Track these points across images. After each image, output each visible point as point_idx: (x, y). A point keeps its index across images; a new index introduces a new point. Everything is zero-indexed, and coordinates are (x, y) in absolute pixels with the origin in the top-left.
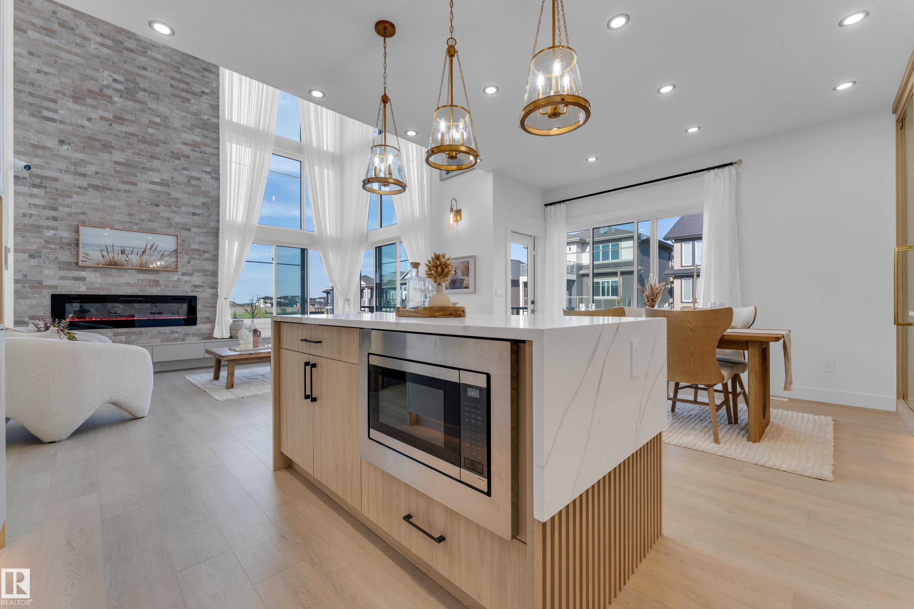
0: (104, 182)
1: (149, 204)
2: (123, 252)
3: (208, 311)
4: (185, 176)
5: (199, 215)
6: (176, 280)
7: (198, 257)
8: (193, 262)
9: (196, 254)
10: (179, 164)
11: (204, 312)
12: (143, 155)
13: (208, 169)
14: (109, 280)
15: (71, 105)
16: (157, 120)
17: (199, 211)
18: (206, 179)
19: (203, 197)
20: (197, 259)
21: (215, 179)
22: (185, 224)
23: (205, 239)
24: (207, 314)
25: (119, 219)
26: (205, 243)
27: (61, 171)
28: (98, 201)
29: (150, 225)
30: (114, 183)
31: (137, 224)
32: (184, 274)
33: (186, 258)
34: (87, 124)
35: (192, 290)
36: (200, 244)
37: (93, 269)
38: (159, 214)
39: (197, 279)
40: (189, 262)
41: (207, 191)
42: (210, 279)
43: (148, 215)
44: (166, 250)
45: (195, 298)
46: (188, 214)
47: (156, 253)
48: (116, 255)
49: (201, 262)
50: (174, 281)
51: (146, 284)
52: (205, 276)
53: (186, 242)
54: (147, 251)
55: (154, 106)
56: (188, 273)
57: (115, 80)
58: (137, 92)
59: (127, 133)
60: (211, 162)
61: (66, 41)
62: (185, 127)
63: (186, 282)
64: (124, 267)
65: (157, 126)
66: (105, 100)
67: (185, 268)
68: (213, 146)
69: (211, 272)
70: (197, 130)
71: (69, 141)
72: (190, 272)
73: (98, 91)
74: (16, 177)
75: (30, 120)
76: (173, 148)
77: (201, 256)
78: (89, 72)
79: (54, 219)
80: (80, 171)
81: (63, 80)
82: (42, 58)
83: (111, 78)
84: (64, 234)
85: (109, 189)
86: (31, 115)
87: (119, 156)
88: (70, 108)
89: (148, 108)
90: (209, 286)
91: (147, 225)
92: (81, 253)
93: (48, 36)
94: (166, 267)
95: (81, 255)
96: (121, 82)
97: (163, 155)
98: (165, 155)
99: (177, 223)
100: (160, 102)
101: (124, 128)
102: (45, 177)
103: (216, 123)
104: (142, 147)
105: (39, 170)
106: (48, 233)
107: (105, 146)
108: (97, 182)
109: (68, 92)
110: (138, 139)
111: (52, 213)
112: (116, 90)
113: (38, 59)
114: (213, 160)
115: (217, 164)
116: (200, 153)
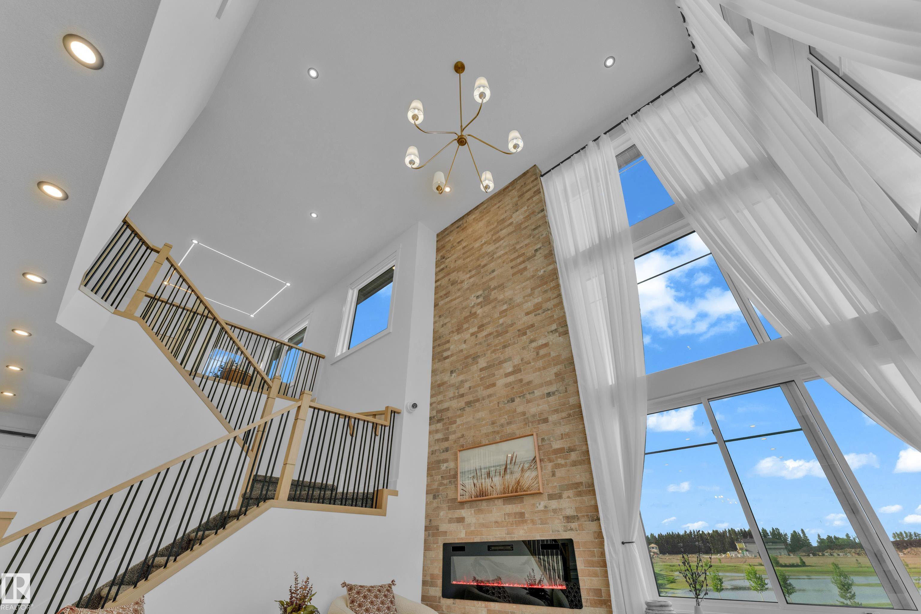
0: (474, 395)
1: (506, 402)
2: (488, 474)
3: (596, 575)
4: (533, 349)
5: (554, 393)
6: (543, 509)
7: (562, 462)
8: (560, 473)
9: (560, 458)
10: (526, 339)
11: (589, 575)
12: (498, 350)
13: (554, 327)
14: (481, 518)
15: (456, 338)
16: (505, 307)
17: (553, 388)
18: (554, 341)
19: (555, 365)
20: (562, 466)
21: (563, 335)
22: (541, 414)
23: (565, 429)
24: (596, 583)
25: (485, 431)
26: (568, 435)
27: (451, 399)
28: (471, 419)
29: (509, 430)
30: (482, 392)
31: (498, 433)
32: (551, 497)
33: (549, 466)
34: (464, 346)
35: (564, 526)
36: (562, 439)
37: (468, 505)
38: (515, 411)
39: (568, 505)
41: (557, 355)
42: (587, 500)
43: (506, 417)
44: (525, 460)
45: (571, 543)
46: (542, 397)
47: (517, 467)
48: (483, 481)
49: (568, 471)
50: (540, 511)
51: (513, 521)
52: (578, 496)
53: (545, 441)
54: (508, 467)
55: (501, 297)
56: (555, 495)
57: (478, 297)
58: (490, 294)
59: (487, 336)
60: (555, 317)
61: (454, 293)
62: (527, 296)
63: (555, 511)
64: (492, 497)
65: (505, 313)
66: (473, 318)
67: (550, 485)
68: (555, 295)
69: (585, 485)
70: (536, 291)
71: (455, 369)
72: (557, 492)
73: (469, 314)
74: (430, 417)
75: (438, 365)
76: (519, 325)
77: (566, 459)
78: (464, 304)
79: (447, 450)
80: (461, 393)
81: (453, 322)
82: (444, 315)
83: (475, 297)
84: (452, 465)
85: (478, 400)
86: (439, 361)
87: (482, 363)
88: (456, 341)
89: (498, 302)
90: (587, 515)
91: (506, 430)
92: (459, 485)
93: (447, 298)
94: (528, 488)
95: (460, 487)
96: (481, 295)
97: (512, 339)
98: (513, 337)
99: (534, 416)
100: (506, 289)
101: (484, 333)
102: (443, 410)
103: (552, 270)
104: (497, 341)
105: (441, 405)
106: (444, 467)
107: (474, 359)
108: (470, 398)
109: (455, 329)
110: (494, 337)
111: (446, 444)
112: (478, 304)
113: (443, 318)
114: (557, 311)
115: (562, 314)
116: (543, 313)
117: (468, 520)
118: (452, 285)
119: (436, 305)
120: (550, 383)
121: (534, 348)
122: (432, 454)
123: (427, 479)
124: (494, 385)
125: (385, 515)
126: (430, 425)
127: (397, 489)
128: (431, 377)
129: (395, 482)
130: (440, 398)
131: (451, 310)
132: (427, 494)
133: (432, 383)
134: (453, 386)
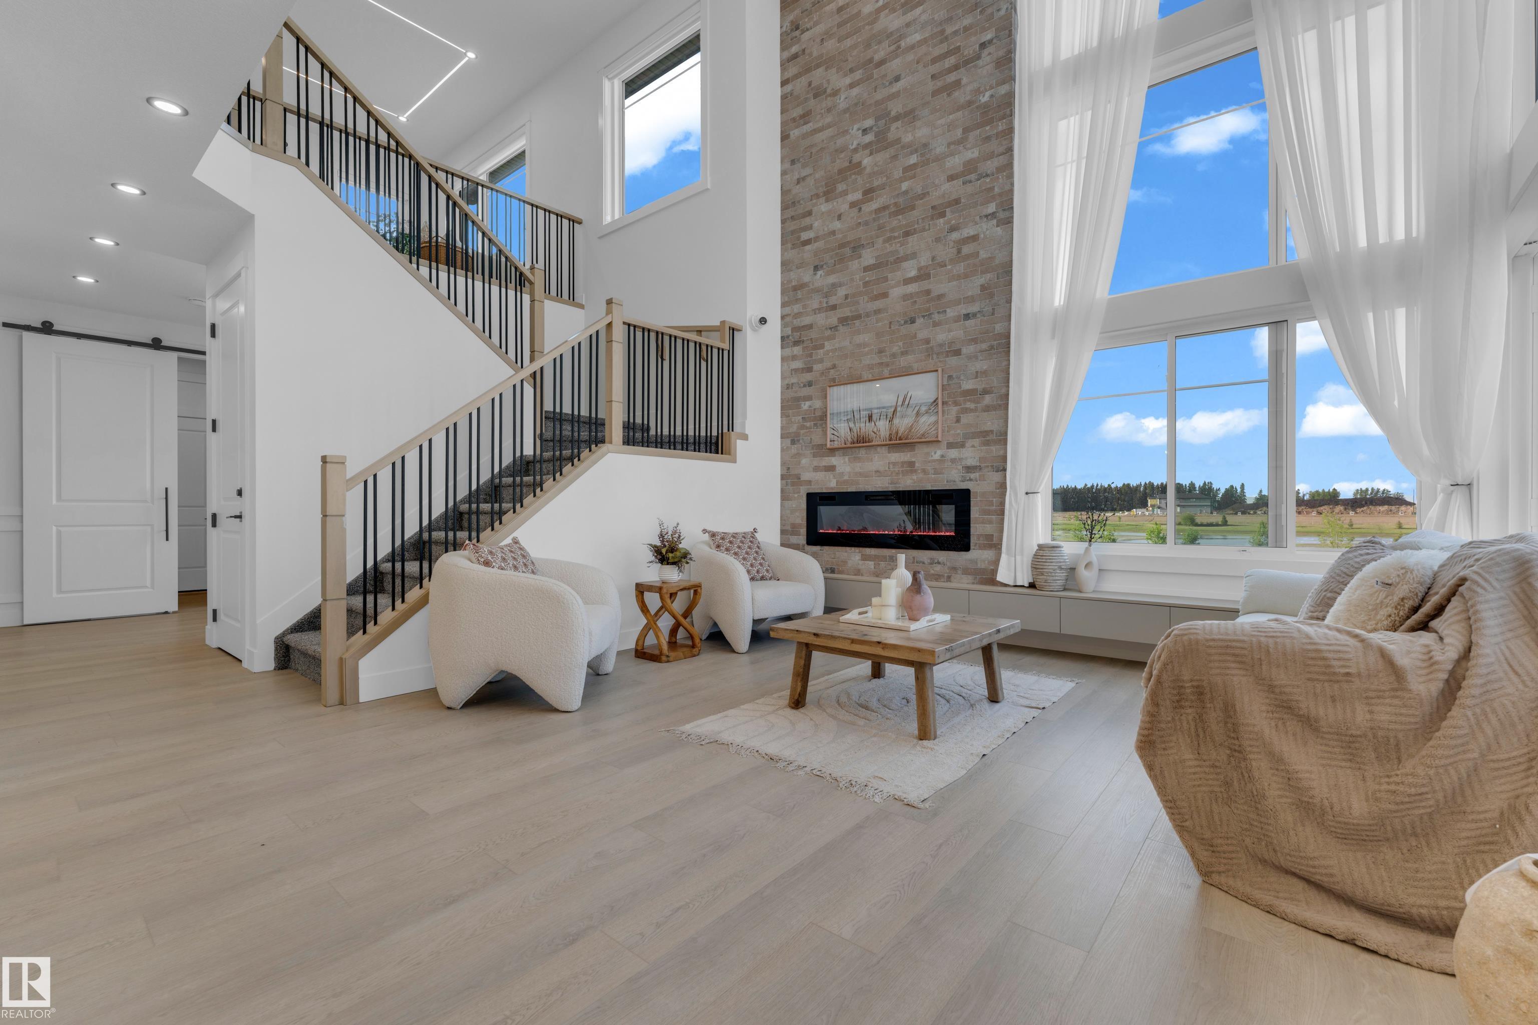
0: (853, 308)
1: (903, 322)
2: (870, 418)
3: (990, 522)
4: (953, 243)
5: (975, 315)
6: (939, 458)
7: (972, 406)
8: (965, 419)
9: (969, 401)
10: (944, 224)
11: (983, 523)
12: (895, 238)
13: (991, 208)
14: (858, 467)
15: (824, 207)
16: (913, 159)
17: (974, 308)
18: (988, 232)
19: (983, 273)
20: (971, 410)
21: (1004, 224)
22: (951, 343)
23: (981, 365)
24: (989, 529)
25: (868, 362)
26: (985, 373)
27: (815, 311)
28: (847, 342)
29: (903, 361)
30: (866, 305)
31: (887, 365)
32: (950, 446)
33: (954, 410)
34: (837, 225)
35: (962, 476)
36: (976, 377)
37: (841, 452)
38: (915, 336)
39: (970, 455)
40: (958, 420)
41: (989, 258)
42: (995, 449)
43: (901, 344)
44: (923, 402)
45: (966, 494)
46: (957, 320)
47: (910, 410)
48: (863, 425)
49: (978, 417)
50: (934, 461)
51: (898, 471)
52: (984, 445)
53: (953, 379)
54: (899, 409)
55: (908, 138)
56: (956, 443)
57: (865, 131)
58: (889, 129)
59: (878, 211)
60: (997, 190)
61: (819, 116)
62: (953, 143)
63: (953, 461)
64: (873, 443)
65: (913, 172)
66: (854, 174)
67: (952, 432)
68: (1001, 149)
69: (996, 434)
70: (973, 136)
71: (822, 263)
72: (959, 440)
73: (848, 164)
74: (782, 337)
75: (791, 254)
76: (935, 197)
77: (978, 403)
78: (840, 142)
79: (810, 384)
80: (831, 303)
81: (817, 176)
82: (801, 160)
83: (860, 131)
84: (817, 404)
85: (858, 317)
86: (794, 246)
87: (868, 257)
88: (823, 213)
89: (903, 147)
90: (992, 466)
91: (900, 362)
92: (829, 429)
93: (805, 123)
94: (923, 435)
95: (829, 432)
96: (871, 128)
97: (920, 221)
98: (923, 219)
99: (941, 345)
100: (918, 123)
101: (874, 205)
102: (803, 327)
103: (1006, 94)
104: (895, 223)
105: (799, 320)
106: (805, 406)
107: (854, 249)
108: (846, 312)
109: (821, 190)
110: (889, 213)
111: (808, 377)
112: (866, 146)
113: (798, 165)
114: (1001, 181)
115: (1007, 188)
116: (978, 180)
117: (839, 469)
118: (816, 96)
119: (784, 137)
120: (971, 300)
121: (954, 241)
122: (788, 388)
123: (782, 421)
124: (885, 295)
125: (735, 462)
126: (782, 348)
127: (746, 433)
128: (782, 273)
129: (743, 425)
130: (797, 308)
131: (814, 150)
132: (782, 438)
133: (782, 284)
134: (818, 291)
